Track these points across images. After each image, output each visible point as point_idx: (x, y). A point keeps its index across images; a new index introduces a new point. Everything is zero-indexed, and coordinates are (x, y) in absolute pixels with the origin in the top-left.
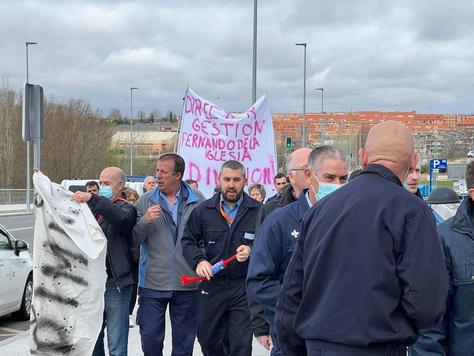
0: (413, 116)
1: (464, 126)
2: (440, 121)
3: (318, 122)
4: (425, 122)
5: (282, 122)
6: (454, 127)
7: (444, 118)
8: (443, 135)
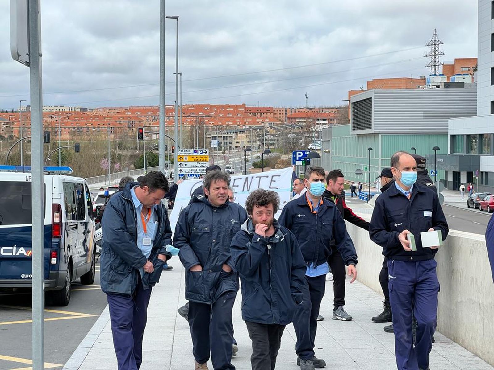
0: (243, 109)
1: (293, 119)
2: (271, 114)
3: (146, 116)
4: (256, 115)
5: (108, 116)
6: (284, 120)
7: (275, 111)
8: (274, 128)
